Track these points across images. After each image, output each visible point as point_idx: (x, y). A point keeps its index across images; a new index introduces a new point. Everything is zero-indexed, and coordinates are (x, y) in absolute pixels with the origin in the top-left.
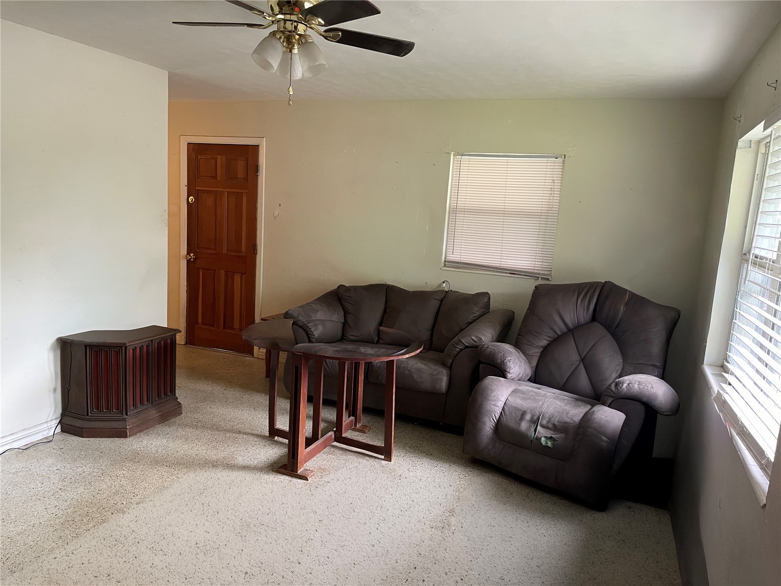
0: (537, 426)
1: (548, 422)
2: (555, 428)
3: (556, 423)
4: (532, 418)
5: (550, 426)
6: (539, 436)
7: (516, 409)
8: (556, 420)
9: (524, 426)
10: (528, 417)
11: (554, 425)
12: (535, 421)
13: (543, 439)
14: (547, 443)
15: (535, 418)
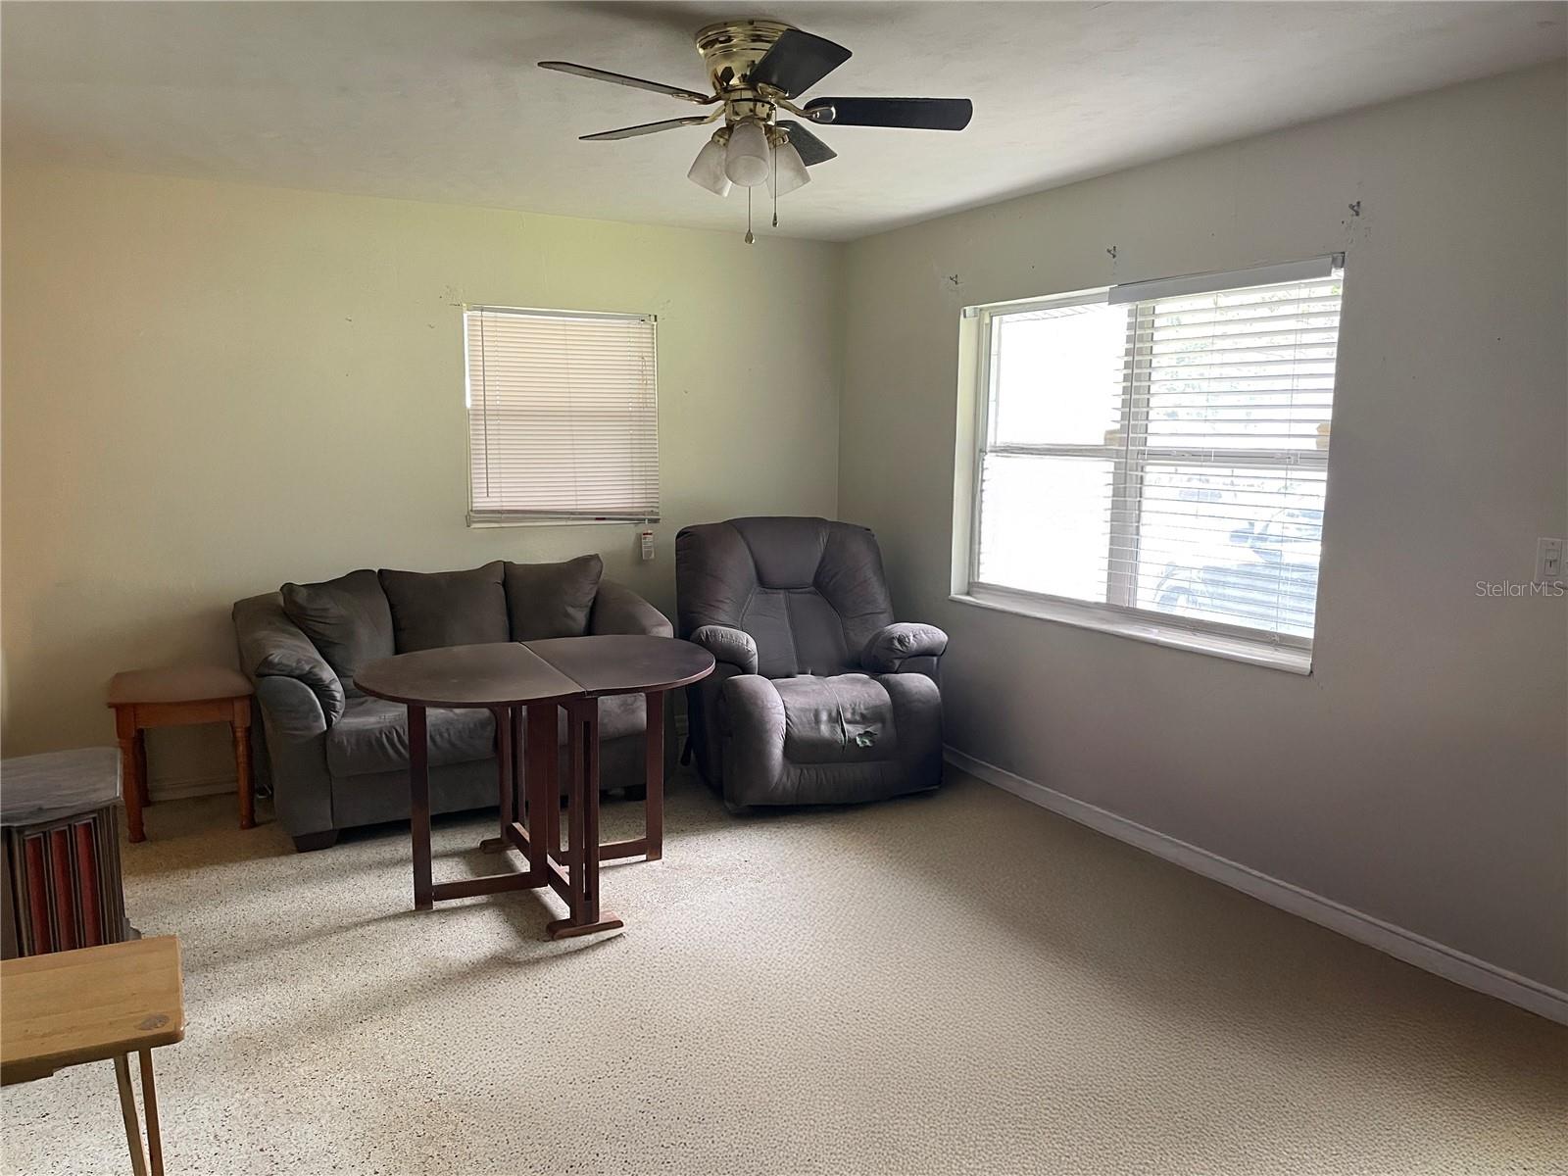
0: (842, 724)
1: (853, 713)
2: (864, 719)
3: (864, 712)
4: (830, 715)
5: (858, 718)
6: (852, 736)
7: (803, 710)
8: (862, 709)
9: (825, 729)
10: (824, 717)
11: (863, 716)
12: (836, 719)
13: (858, 739)
14: (863, 742)
15: (834, 714)
